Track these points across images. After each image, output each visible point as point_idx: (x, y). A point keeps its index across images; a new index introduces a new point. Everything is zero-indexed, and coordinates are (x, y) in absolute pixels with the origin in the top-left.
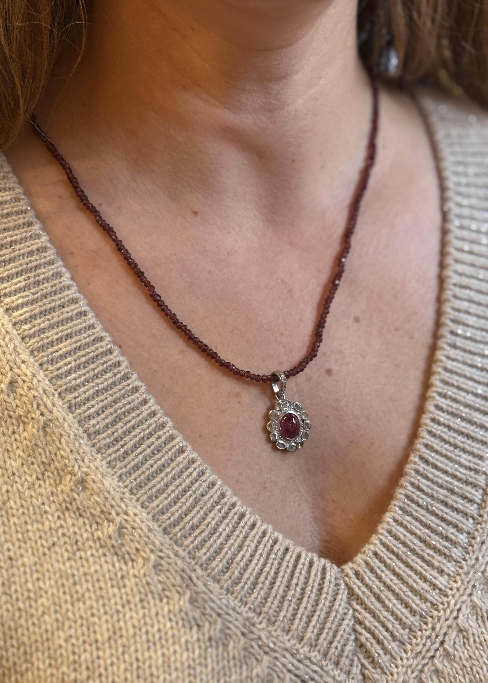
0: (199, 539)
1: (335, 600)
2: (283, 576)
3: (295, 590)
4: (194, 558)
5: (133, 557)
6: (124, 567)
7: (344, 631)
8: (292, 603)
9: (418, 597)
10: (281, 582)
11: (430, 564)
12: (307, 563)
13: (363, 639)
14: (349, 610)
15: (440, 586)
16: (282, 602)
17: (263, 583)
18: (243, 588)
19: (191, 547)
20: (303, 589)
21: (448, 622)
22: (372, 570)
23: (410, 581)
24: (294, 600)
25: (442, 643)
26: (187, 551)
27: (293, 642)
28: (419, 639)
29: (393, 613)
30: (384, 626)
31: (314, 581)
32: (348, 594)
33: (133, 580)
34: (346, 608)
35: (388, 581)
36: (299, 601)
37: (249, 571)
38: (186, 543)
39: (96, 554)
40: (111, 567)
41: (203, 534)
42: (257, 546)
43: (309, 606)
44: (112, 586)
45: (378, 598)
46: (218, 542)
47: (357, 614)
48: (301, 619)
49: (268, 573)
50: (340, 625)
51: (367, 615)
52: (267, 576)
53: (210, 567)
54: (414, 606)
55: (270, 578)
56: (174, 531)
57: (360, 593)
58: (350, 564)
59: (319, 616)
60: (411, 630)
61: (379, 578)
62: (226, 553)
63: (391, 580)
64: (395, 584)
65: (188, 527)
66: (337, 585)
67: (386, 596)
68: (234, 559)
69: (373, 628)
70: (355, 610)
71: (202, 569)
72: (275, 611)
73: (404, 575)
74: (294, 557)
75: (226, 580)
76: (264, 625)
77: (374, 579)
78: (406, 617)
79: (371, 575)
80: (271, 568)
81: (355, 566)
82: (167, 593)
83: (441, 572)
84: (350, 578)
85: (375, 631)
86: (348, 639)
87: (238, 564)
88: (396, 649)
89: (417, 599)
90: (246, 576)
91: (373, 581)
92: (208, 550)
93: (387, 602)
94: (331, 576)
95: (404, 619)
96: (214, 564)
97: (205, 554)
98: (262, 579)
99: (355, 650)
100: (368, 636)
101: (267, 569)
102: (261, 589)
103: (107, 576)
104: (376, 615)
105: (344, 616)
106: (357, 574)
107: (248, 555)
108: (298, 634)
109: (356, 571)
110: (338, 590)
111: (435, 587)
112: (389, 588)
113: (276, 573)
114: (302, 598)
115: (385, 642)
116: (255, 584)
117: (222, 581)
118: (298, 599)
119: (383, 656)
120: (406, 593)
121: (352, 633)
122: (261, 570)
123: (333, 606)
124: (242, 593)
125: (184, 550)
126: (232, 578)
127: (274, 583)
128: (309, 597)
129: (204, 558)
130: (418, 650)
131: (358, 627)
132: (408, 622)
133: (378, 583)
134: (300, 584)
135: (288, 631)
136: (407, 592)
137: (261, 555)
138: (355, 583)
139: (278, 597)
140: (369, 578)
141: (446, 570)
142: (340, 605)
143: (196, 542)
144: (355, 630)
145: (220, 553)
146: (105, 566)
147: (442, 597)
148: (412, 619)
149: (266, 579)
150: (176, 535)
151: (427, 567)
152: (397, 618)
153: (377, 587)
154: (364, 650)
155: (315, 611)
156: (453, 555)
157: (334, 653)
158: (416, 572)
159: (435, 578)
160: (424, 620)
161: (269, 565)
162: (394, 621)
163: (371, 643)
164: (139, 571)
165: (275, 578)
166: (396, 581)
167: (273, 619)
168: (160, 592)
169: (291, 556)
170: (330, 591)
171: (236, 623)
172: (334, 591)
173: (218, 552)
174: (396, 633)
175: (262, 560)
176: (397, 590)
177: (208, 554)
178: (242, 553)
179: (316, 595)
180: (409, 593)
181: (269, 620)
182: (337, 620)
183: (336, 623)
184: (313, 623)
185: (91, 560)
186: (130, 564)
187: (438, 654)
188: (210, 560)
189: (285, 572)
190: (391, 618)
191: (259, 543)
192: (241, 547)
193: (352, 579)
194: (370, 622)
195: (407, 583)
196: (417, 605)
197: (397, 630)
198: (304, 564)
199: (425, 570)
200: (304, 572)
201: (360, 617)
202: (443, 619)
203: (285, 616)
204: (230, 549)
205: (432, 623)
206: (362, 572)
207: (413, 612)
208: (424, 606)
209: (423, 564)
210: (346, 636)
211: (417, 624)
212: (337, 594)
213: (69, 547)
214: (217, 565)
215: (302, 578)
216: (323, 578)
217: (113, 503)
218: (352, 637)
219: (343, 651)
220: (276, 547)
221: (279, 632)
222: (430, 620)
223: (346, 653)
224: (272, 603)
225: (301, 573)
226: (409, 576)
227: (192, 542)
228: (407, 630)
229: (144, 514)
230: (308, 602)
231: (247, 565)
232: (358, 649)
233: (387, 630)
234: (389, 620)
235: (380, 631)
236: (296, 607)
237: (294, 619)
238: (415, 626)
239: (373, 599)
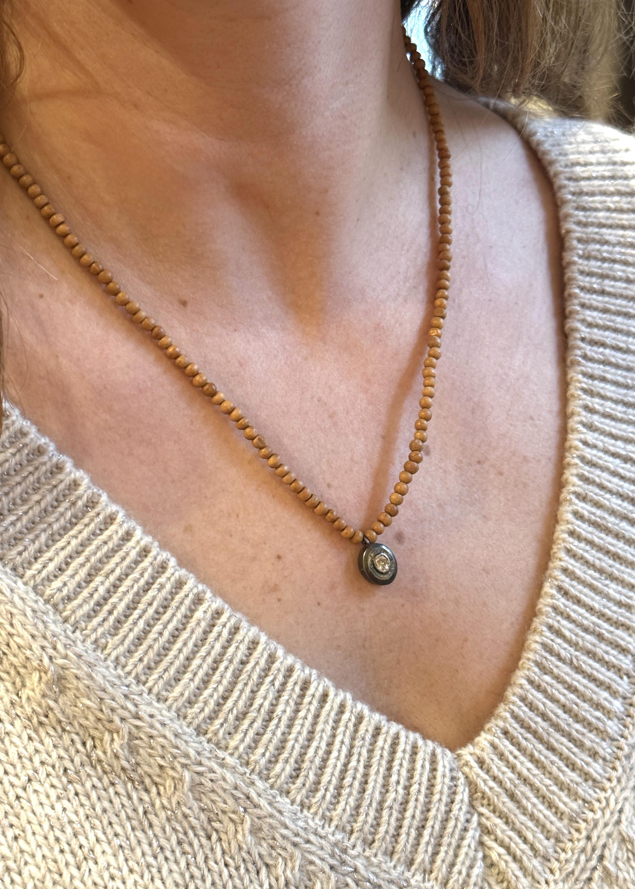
0: (251, 734)
1: (452, 802)
2: (378, 772)
3: (396, 791)
4: (247, 764)
5: (157, 779)
6: (145, 797)
7: (469, 846)
8: (394, 811)
9: (566, 791)
10: (376, 781)
11: (580, 745)
12: (408, 748)
13: (494, 856)
14: (472, 815)
15: (595, 775)
16: (380, 810)
17: (351, 786)
18: (324, 797)
19: (241, 748)
20: (407, 788)
21: (608, 829)
22: (501, 756)
23: (555, 770)
24: (396, 806)
25: (601, 858)
26: (236, 755)
27: (400, 869)
28: (570, 853)
29: (532, 817)
30: (520, 834)
31: (421, 775)
32: (470, 791)
33: (163, 815)
34: (468, 812)
35: (525, 772)
36: (402, 806)
37: (328, 770)
38: (233, 744)
39: (99, 785)
40: (125, 800)
41: (256, 725)
42: (334, 729)
43: (418, 813)
44: (133, 829)
45: (512, 796)
46: (279, 733)
47: (484, 820)
48: (408, 834)
49: (356, 769)
50: (462, 838)
51: (498, 821)
52: (355, 774)
53: (272, 774)
54: (561, 805)
55: (359, 776)
56: (212, 728)
57: (487, 790)
58: (470, 748)
59: (433, 827)
60: (558, 840)
61: (513, 768)
62: (293, 747)
63: (528, 770)
64: (534, 775)
65: (231, 717)
66: (453, 779)
67: (523, 793)
68: (305, 754)
69: (507, 840)
70: (481, 815)
71: (261, 778)
72: (372, 826)
73: (547, 763)
74: (389, 741)
75: (299, 790)
76: (359, 849)
77: (505, 769)
78: (551, 823)
79: (501, 764)
80: (358, 761)
81: (478, 752)
82: (216, 825)
83: (594, 755)
84: (471, 768)
85: (510, 844)
86: (475, 859)
87: (312, 762)
88: (540, 868)
89: (563, 795)
90: (325, 779)
91: (503, 773)
92: (267, 749)
93: (524, 801)
94: (444, 767)
95: (548, 825)
96: (278, 767)
97: (264, 755)
98: (348, 780)
99: (484, 873)
100: (502, 851)
101: (353, 763)
102: (350, 794)
103: (123, 815)
104: (510, 820)
105: (466, 824)
106: (481, 763)
107: (323, 745)
108: (406, 856)
109: (479, 758)
110: (456, 786)
111: (587, 777)
112: (525, 781)
113: (368, 766)
114: (407, 802)
115: (525, 858)
116: (339, 787)
117: (293, 792)
118: (401, 804)
119: (523, 880)
120: (550, 788)
121: (479, 848)
122: (346, 765)
123: (450, 811)
124: (324, 806)
125: (232, 755)
126: (307, 785)
127: (366, 782)
128: (417, 800)
129: (263, 761)
130: (570, 870)
131: (485, 838)
132: (554, 829)
133: (510, 775)
134: (402, 781)
135: (392, 853)
136: (550, 785)
137: (342, 742)
138: (478, 776)
139: (374, 805)
140: (499, 769)
141: (601, 752)
142: (460, 809)
143: (248, 740)
144: (481, 843)
145: (283, 748)
146: (116, 801)
147: (598, 790)
148: (559, 824)
149: (354, 778)
150: (216, 734)
151: (575, 750)
152: (537, 822)
153: (510, 780)
154: (497, 871)
155: (426, 819)
156: (609, 730)
157: (458, 880)
158: (561, 756)
159: (587, 764)
160: (575, 825)
161: (355, 758)
162: (535, 829)
163: (506, 862)
164: (169, 799)
165: (366, 775)
166: (536, 771)
167: (370, 837)
168: (206, 824)
169: (385, 741)
170: (446, 790)
171: (320, 852)
172: (450, 788)
173: (281, 748)
174: (538, 845)
175: (344, 750)
176: (538, 784)
177: (268, 754)
178: (315, 744)
179: (426, 796)
180: (554, 788)
181: (364, 841)
182: (457, 832)
183: (457, 836)
184: (426, 838)
185: (94, 795)
186: (154, 790)
187: (597, 875)
188: (270, 762)
189: (379, 764)
190: (530, 824)
191: (337, 722)
192: (312, 732)
193: (474, 769)
194: (503, 831)
195: (550, 773)
196: (565, 804)
197: (540, 842)
198: (404, 751)
199: (574, 753)
200: (405, 764)
201: (488, 824)
202: (601, 824)
203: (387, 832)
204: (296, 740)
205: (586, 829)
206: (488, 761)
207: (560, 815)
208: (574, 806)
209: (571, 745)
210: (471, 854)
211: (566, 831)
212: (454, 793)
213: (55, 782)
214: (283, 770)
215: (404, 773)
216: (434, 770)
217: (114, 704)
218: (480, 855)
219: (468, 875)
220: (362, 728)
221: (380, 857)
222: (583, 825)
223: (473, 879)
224: (367, 815)
225: (401, 765)
226: (552, 763)
227: (242, 740)
228: (552, 841)
229: (165, 712)
230: (416, 807)
231: (325, 760)
232: (488, 871)
233: (525, 841)
234: (527, 828)
235: (516, 844)
236: (400, 816)
237: (398, 835)
238: (563, 834)
239: (506, 800)
